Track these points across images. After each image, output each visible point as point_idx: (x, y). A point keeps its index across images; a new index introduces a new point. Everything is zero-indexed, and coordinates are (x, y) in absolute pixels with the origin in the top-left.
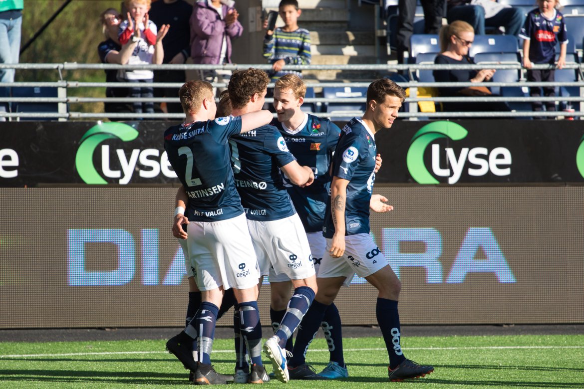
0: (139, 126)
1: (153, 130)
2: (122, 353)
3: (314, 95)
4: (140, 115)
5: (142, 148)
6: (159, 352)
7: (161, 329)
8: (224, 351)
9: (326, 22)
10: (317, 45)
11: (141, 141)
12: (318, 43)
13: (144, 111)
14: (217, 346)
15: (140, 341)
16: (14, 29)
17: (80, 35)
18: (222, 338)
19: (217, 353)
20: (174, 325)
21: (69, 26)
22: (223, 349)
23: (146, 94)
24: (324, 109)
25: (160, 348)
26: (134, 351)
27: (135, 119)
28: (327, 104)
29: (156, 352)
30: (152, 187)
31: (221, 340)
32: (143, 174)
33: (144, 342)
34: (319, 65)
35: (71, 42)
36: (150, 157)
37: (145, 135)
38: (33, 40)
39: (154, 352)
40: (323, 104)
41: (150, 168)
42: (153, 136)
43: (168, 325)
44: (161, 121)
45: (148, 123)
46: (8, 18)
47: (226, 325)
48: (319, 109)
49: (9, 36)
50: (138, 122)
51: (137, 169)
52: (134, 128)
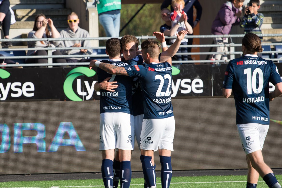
0: (180, 67)
1: (187, 69)
2: (173, 183)
3: (270, 50)
4: (181, 62)
5: (182, 78)
6: (192, 183)
7: (193, 171)
8: (226, 182)
9: (276, 12)
10: (272, 24)
11: (182, 75)
12: (272, 22)
13: (183, 60)
14: (222, 179)
15: (182, 177)
16: (116, 20)
17: (151, 21)
18: (225, 175)
19: (222, 183)
20: (200, 169)
21: (146, 17)
22: (225, 181)
23: (183, 51)
24: (276, 56)
25: (193, 181)
26: (179, 182)
27: (178, 64)
28: (277, 54)
29: (191, 183)
30: (187, 98)
31: (224, 176)
32: (183, 92)
33: (185, 178)
34: (273, 34)
35: (147, 25)
36: (186, 83)
37: (183, 72)
38: (127, 24)
39: (189, 183)
40: (275, 54)
41: (186, 89)
42: (187, 72)
43: (197, 169)
44: (191, 65)
45: (185, 66)
46: (113, 14)
47: (227, 168)
48: (273, 57)
49: (114, 23)
50: (179, 65)
51: (180, 89)
52: (178, 68)
